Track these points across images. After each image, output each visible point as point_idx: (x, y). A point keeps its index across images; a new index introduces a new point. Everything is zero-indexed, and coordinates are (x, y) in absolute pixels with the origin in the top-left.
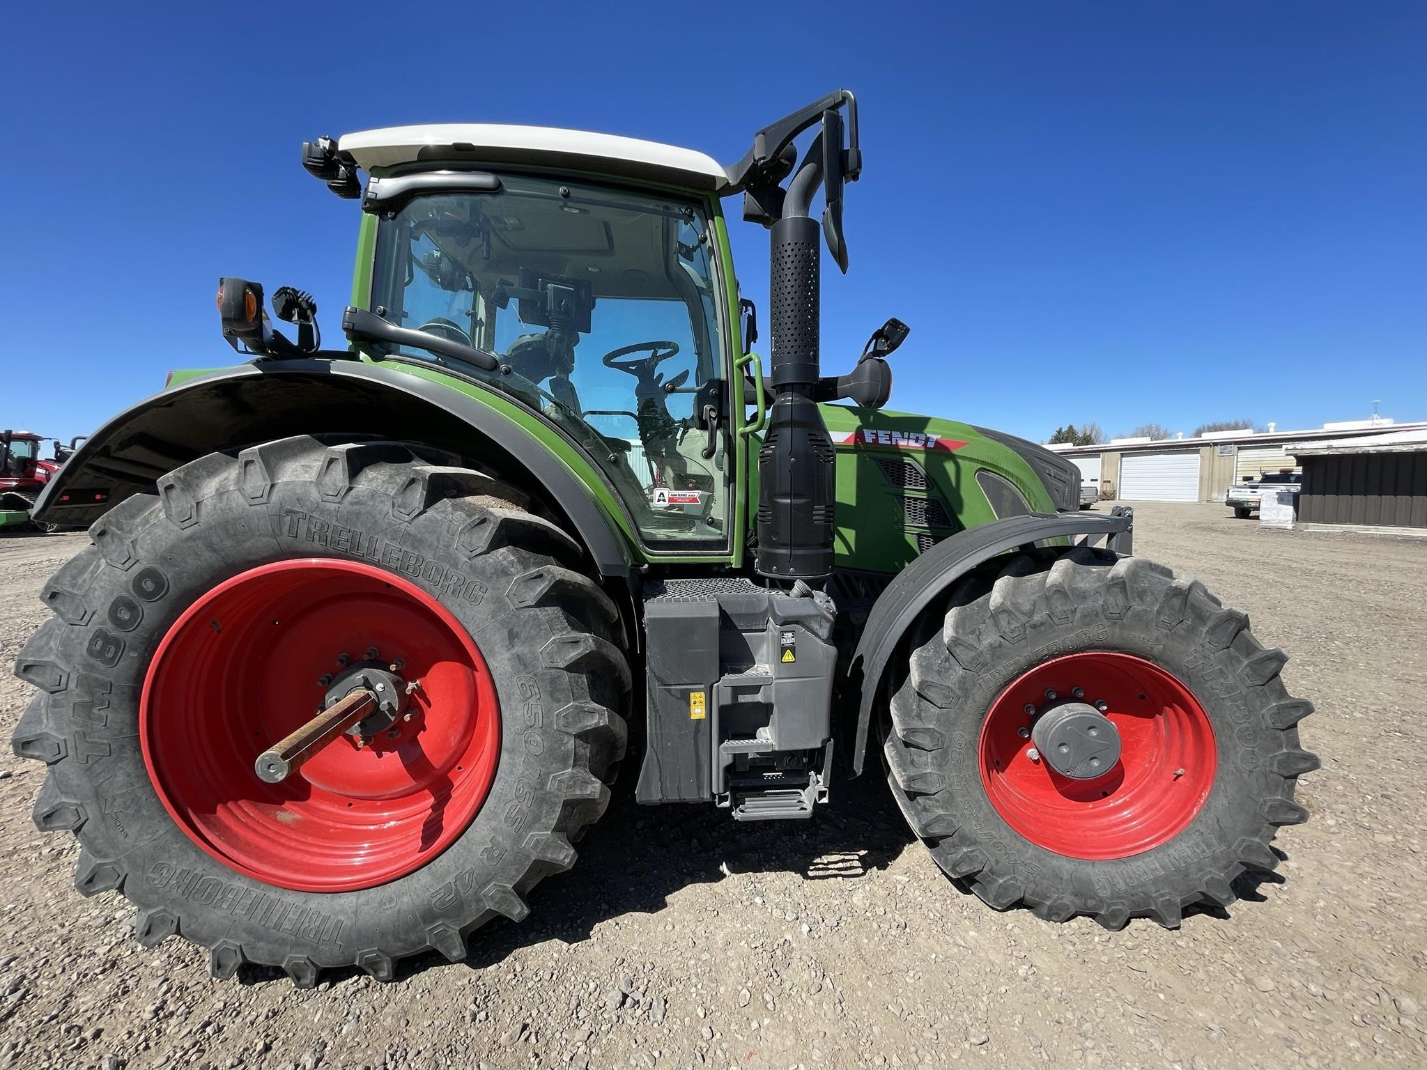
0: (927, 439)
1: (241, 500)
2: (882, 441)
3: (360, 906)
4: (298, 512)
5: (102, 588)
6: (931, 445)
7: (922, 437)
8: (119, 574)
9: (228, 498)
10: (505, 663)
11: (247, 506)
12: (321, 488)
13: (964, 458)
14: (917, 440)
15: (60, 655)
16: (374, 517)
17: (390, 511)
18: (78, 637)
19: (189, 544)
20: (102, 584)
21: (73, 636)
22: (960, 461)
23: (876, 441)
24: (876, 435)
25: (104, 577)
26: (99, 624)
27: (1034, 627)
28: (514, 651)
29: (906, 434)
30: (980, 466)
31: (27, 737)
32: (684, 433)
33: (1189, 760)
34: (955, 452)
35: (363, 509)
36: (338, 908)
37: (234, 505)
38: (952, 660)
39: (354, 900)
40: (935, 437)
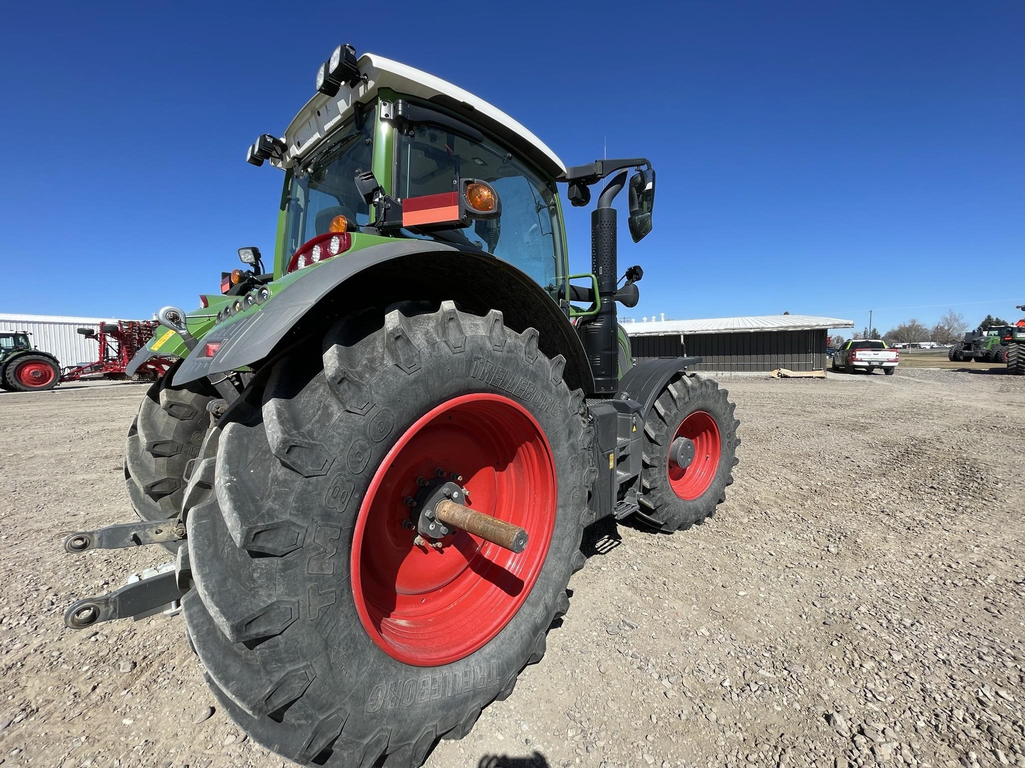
1: (447, 350)
3: (499, 646)
4: (480, 358)
5: (339, 434)
8: (356, 420)
9: (438, 347)
10: (565, 450)
11: (451, 354)
12: (492, 341)
15: (295, 512)
16: (517, 361)
17: (524, 357)
18: (316, 489)
19: (413, 387)
20: (340, 431)
21: (310, 488)
25: (341, 424)
26: (339, 470)
27: (686, 404)
28: (569, 442)
31: (248, 617)
33: (710, 452)
35: (513, 355)
36: (488, 657)
37: (443, 353)
38: (663, 423)
39: (494, 646)
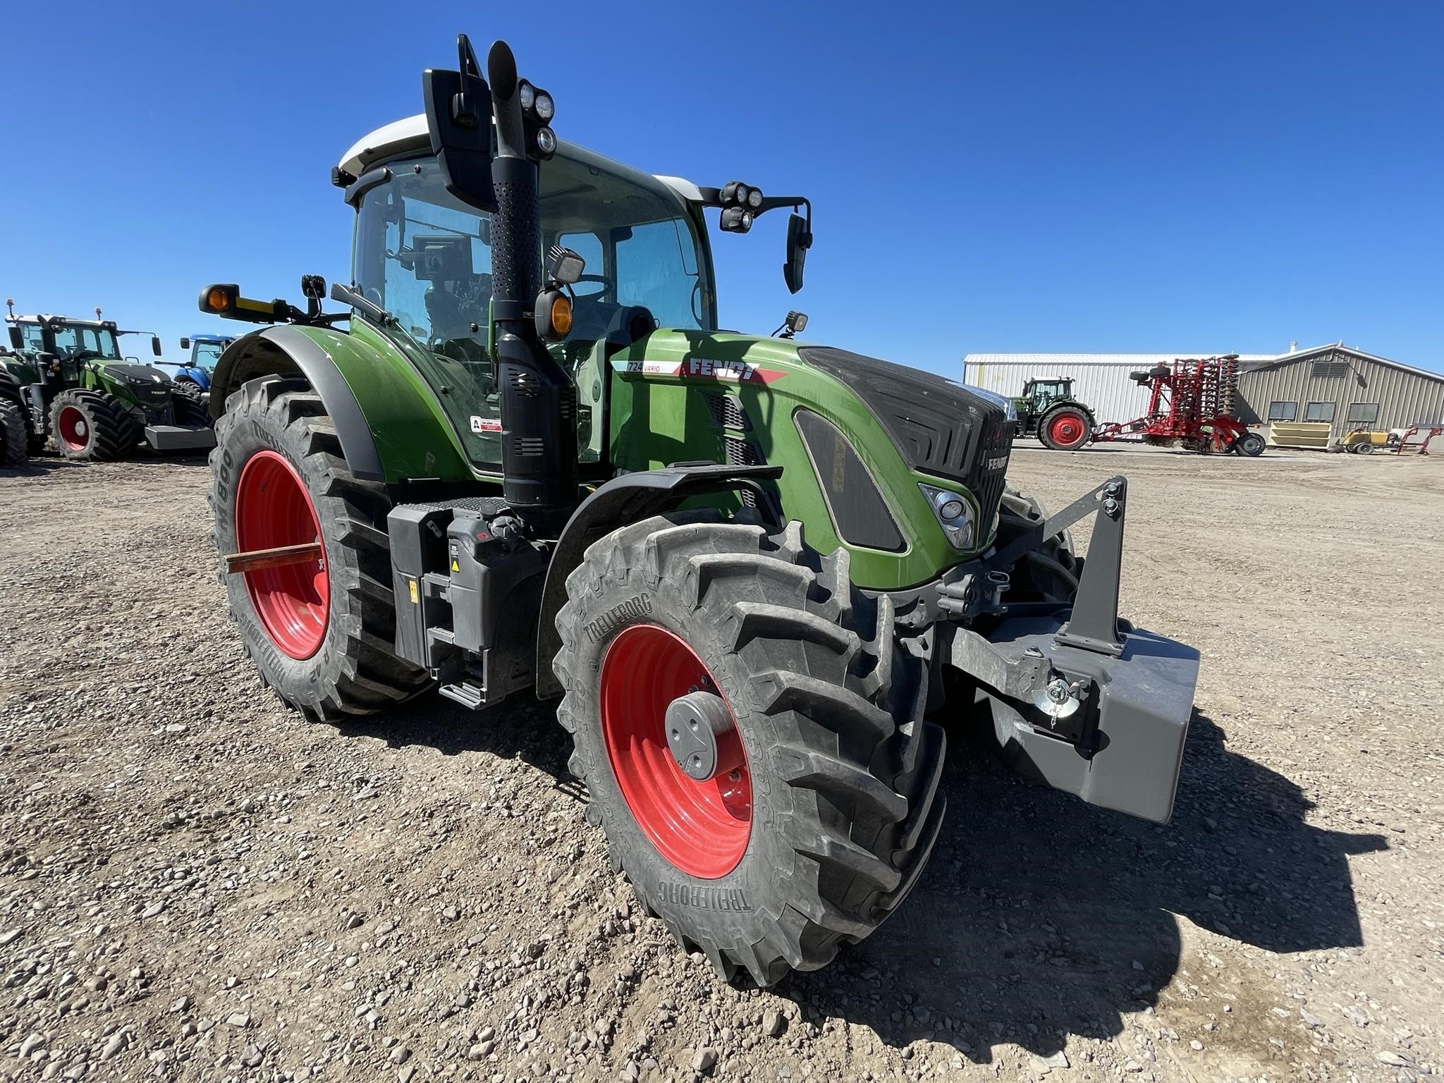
0: (746, 368)
1: (242, 413)
2: (704, 372)
4: (255, 422)
6: (747, 376)
7: (741, 367)
11: (244, 417)
13: (780, 392)
14: (735, 370)
16: (275, 427)
17: (279, 423)
22: (776, 396)
23: (698, 371)
24: (700, 364)
29: (727, 363)
30: (798, 403)
32: (579, 364)
34: (770, 385)
35: (271, 422)
40: (753, 366)
